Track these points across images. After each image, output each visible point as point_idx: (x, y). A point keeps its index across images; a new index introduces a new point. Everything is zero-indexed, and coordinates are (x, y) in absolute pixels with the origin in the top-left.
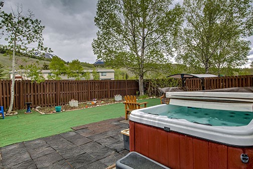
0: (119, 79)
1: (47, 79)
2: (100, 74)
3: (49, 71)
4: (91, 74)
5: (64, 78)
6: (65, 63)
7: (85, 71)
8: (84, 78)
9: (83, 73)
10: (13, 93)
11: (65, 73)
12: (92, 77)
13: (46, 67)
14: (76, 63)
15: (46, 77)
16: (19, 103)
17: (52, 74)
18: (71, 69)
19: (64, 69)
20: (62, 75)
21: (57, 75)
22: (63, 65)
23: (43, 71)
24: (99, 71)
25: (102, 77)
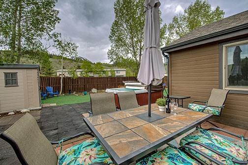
0: (131, 76)
1: (79, 76)
2: (116, 72)
3: (81, 70)
4: (109, 72)
5: (91, 75)
6: (92, 64)
7: (105, 70)
8: (104, 75)
9: (103, 72)
10: (62, 84)
11: (91, 72)
12: (110, 74)
13: (79, 68)
14: (99, 64)
15: (79, 74)
16: (65, 90)
17: (83, 72)
18: (96, 68)
19: (91, 69)
20: (89, 73)
21: (86, 73)
23: (77, 70)
24: (115, 69)
25: (117, 74)
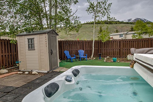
3: (133, 32)
5: (145, 36)
10: (93, 48)
11: (146, 33)
17: (135, 34)
19: (146, 30)
20: (144, 34)
21: (140, 34)
22: (145, 26)
